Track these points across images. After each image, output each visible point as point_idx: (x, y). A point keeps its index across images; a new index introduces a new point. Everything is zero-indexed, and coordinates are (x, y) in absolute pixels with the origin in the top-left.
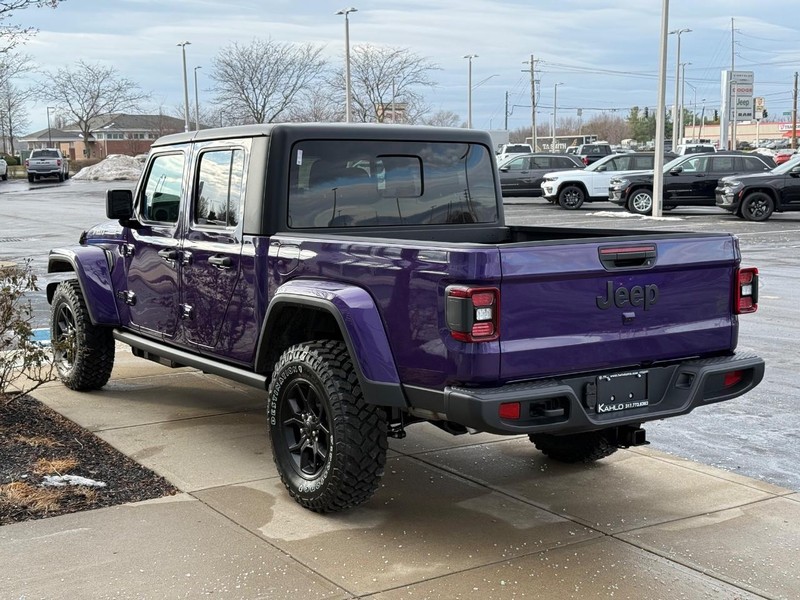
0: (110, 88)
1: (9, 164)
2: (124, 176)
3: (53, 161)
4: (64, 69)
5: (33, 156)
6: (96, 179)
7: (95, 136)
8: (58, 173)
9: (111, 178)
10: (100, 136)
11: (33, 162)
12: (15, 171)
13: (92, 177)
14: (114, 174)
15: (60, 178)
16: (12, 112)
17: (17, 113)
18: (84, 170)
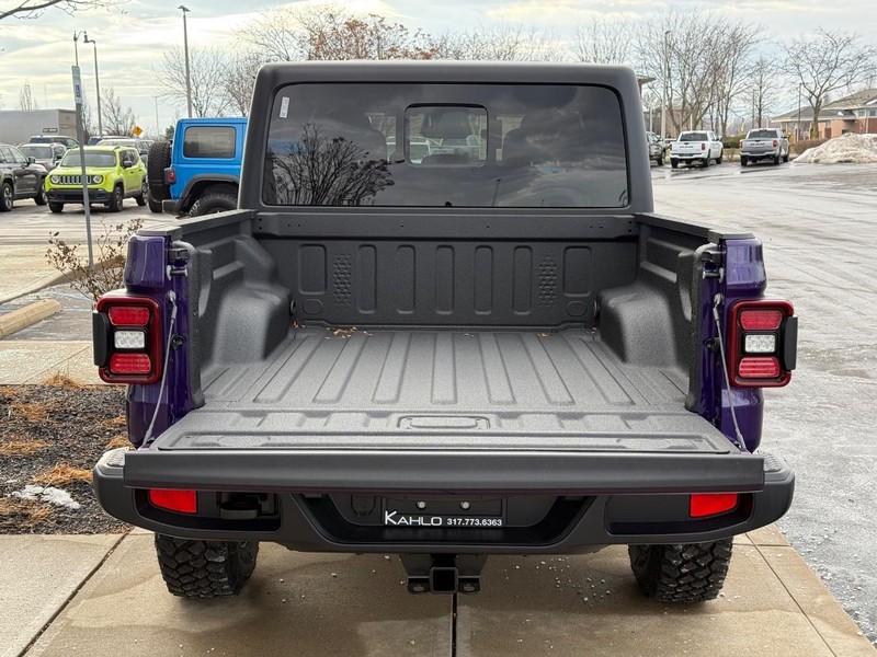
0: (851, 58)
1: (726, 146)
2: (851, 158)
3: (769, 142)
4: (799, 39)
5: (750, 137)
6: (817, 161)
7: (856, 113)
8: (774, 156)
9: (835, 160)
10: (862, 114)
11: (747, 143)
12: (733, 154)
13: (813, 159)
14: (839, 155)
15: (773, 161)
16: (763, 90)
17: (769, 91)
18: (808, 151)
